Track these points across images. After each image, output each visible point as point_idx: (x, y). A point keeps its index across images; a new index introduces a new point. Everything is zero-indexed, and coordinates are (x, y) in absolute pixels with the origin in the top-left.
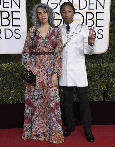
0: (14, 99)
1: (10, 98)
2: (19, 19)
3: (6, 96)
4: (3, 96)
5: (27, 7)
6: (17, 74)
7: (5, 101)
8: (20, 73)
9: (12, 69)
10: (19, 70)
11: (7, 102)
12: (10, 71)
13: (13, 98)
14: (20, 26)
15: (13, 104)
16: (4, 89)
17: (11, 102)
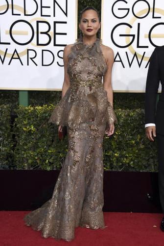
3: (41, 158)
7: (38, 166)
11: (42, 167)
16: (38, 147)
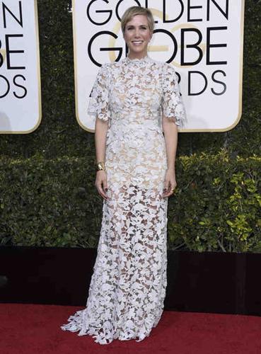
0: (206, 241)
1: (198, 238)
2: (225, 45)
4: (182, 233)
5: (245, 15)
6: (216, 180)
8: (222, 179)
9: (204, 169)
10: (221, 172)
12: (199, 172)
13: (203, 237)
14: (225, 63)
15: (203, 252)
17: (201, 249)
